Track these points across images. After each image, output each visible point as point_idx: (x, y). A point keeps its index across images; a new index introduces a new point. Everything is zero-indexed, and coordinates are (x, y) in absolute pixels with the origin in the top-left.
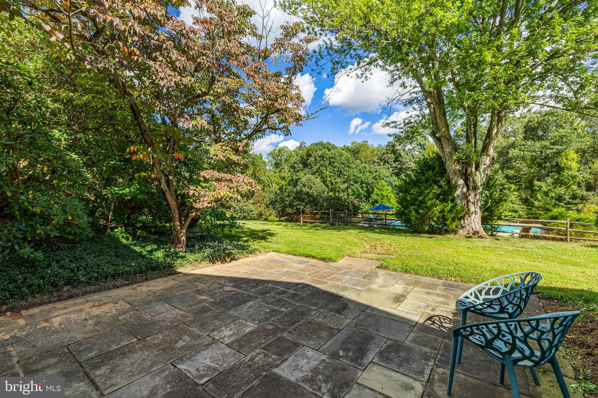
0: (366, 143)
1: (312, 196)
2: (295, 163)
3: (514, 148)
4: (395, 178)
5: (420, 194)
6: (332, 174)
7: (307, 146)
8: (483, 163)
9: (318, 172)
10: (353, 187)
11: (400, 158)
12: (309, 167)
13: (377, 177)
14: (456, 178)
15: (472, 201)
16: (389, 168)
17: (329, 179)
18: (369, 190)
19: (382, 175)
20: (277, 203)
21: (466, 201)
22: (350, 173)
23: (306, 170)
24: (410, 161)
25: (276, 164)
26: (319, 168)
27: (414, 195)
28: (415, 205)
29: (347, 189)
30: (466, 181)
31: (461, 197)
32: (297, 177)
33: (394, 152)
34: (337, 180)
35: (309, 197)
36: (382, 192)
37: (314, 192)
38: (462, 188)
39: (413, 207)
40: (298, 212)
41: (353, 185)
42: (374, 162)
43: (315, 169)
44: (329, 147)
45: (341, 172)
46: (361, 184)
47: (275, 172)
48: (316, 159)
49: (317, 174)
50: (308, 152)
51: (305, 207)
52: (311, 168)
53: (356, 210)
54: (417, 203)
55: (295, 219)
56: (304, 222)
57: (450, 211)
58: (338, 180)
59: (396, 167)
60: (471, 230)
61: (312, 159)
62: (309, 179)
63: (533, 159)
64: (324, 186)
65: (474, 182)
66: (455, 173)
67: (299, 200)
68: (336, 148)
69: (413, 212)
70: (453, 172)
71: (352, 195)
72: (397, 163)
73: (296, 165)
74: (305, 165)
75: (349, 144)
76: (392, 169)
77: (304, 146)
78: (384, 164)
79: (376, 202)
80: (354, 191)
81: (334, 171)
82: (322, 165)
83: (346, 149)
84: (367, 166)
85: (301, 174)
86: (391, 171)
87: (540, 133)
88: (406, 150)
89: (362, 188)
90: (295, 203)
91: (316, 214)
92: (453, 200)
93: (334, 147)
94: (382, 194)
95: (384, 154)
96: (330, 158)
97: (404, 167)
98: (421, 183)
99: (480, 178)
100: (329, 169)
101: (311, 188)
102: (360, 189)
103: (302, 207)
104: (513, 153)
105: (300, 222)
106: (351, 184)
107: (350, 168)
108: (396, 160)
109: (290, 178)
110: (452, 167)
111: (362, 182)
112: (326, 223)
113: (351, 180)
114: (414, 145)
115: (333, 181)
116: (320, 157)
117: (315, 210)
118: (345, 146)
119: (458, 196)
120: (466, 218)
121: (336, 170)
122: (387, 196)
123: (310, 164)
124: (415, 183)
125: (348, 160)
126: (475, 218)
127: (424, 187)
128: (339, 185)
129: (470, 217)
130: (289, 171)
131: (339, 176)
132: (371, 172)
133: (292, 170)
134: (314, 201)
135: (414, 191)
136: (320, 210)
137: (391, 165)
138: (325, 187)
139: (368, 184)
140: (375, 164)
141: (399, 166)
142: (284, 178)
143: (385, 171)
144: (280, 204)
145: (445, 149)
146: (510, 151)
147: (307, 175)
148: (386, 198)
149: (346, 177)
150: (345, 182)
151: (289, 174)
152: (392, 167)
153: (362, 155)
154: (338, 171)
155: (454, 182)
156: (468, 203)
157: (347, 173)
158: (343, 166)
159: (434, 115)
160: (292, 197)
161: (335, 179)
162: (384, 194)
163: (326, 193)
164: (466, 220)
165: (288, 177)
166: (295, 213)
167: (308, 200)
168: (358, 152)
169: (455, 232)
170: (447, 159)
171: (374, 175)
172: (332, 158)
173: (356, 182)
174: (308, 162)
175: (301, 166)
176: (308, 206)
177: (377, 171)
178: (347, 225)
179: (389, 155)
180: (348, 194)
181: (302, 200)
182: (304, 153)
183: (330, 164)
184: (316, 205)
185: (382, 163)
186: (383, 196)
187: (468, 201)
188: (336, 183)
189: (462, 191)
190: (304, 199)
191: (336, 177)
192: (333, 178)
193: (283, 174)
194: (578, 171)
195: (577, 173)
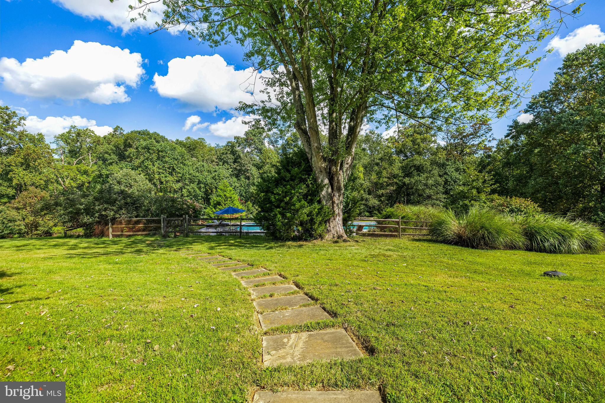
0: (203, 141)
1: (130, 196)
2: (107, 153)
4: (235, 179)
5: (286, 194)
6: (161, 171)
7: (125, 133)
8: (346, 162)
9: (142, 167)
10: (188, 187)
11: (239, 160)
12: (129, 160)
13: (216, 177)
14: (321, 177)
15: (336, 202)
16: (228, 169)
17: (157, 176)
18: (207, 191)
19: (221, 175)
20: (59, 208)
21: (331, 202)
22: (185, 171)
23: (123, 164)
24: (249, 163)
25: (70, 152)
26: (143, 162)
27: (280, 195)
28: (279, 208)
29: (181, 189)
30: (331, 180)
31: (326, 198)
32: (108, 172)
33: (233, 153)
34: (167, 179)
35: (124, 198)
36: (225, 193)
37: (134, 191)
38: (328, 188)
39: (278, 209)
40: (104, 221)
41: (187, 185)
42: (212, 161)
43: (137, 162)
44: (158, 138)
45: (174, 169)
46: (198, 184)
47: (69, 163)
48: (138, 151)
49: (140, 169)
50: (126, 140)
51: (116, 212)
52: (131, 162)
53: (196, 214)
54: (282, 204)
55: (97, 231)
56: (114, 236)
57: (318, 214)
58: (170, 178)
59: (235, 168)
60: (335, 233)
61: (132, 150)
62: (127, 175)
64: (150, 185)
65: (338, 182)
66: (321, 172)
67: (107, 203)
68: (167, 140)
69: (279, 216)
70: (319, 170)
71: (187, 196)
72: (236, 164)
73: (106, 155)
74: (122, 157)
75: (182, 138)
76: (232, 170)
77: (121, 133)
78: (223, 164)
79: (219, 204)
80: (189, 192)
81: (164, 167)
82: (147, 159)
83: (179, 143)
84: (205, 164)
85: (114, 168)
86: (230, 172)
88: (245, 152)
89: (200, 188)
90: (97, 208)
91: (138, 222)
92: (319, 202)
93: (164, 139)
94: (225, 195)
95: (223, 153)
96: (159, 151)
97: (244, 168)
98: (286, 181)
99: (342, 178)
100: (156, 164)
101: (131, 186)
102: (197, 189)
103: (112, 213)
105: (108, 236)
106: (186, 184)
107: (185, 165)
108: (235, 162)
109: (97, 173)
110: (319, 164)
111: (199, 182)
112: (154, 235)
113: (186, 179)
114: (253, 149)
115: (163, 180)
116: (144, 148)
117: (136, 217)
118: (178, 140)
119: (324, 197)
120: (331, 220)
121: (166, 166)
122: (231, 198)
123: (129, 157)
124: (278, 182)
125: (183, 156)
126: (339, 220)
127: (291, 185)
128: (171, 184)
129: (335, 219)
130: (96, 163)
131: (171, 174)
132: (209, 171)
133: (100, 163)
134: (133, 204)
135: (279, 190)
136: (144, 216)
137: (230, 166)
138: (152, 186)
139: (206, 185)
140: (214, 163)
141: (238, 168)
142: (86, 173)
143: (224, 171)
144: (65, 208)
145: (312, 142)
147: (125, 170)
148: (229, 199)
149: (180, 175)
150: (178, 181)
151: (95, 167)
152: (231, 168)
153: (199, 153)
154: (169, 168)
155: (320, 180)
156: (333, 205)
157: (181, 171)
158: (176, 162)
159: (299, 104)
160: (91, 198)
161: (166, 177)
162: (228, 195)
163: (153, 193)
164: (331, 223)
165: (93, 172)
166: (99, 223)
167: (123, 201)
168: (194, 149)
169: (321, 237)
170: (314, 154)
171: (213, 175)
172: (162, 152)
173: (192, 181)
174: (127, 153)
175: (115, 157)
176: (123, 211)
177: (215, 171)
178: (187, 236)
179: (228, 155)
180: (182, 195)
181: (112, 202)
182: (121, 141)
183: (158, 158)
184: (137, 209)
185: (221, 163)
186: (227, 198)
187: (333, 203)
188: (167, 182)
189: (327, 192)
190: (116, 200)
191: (168, 175)
192: (163, 175)
193: (83, 167)
194: (364, 180)
195: (363, 182)
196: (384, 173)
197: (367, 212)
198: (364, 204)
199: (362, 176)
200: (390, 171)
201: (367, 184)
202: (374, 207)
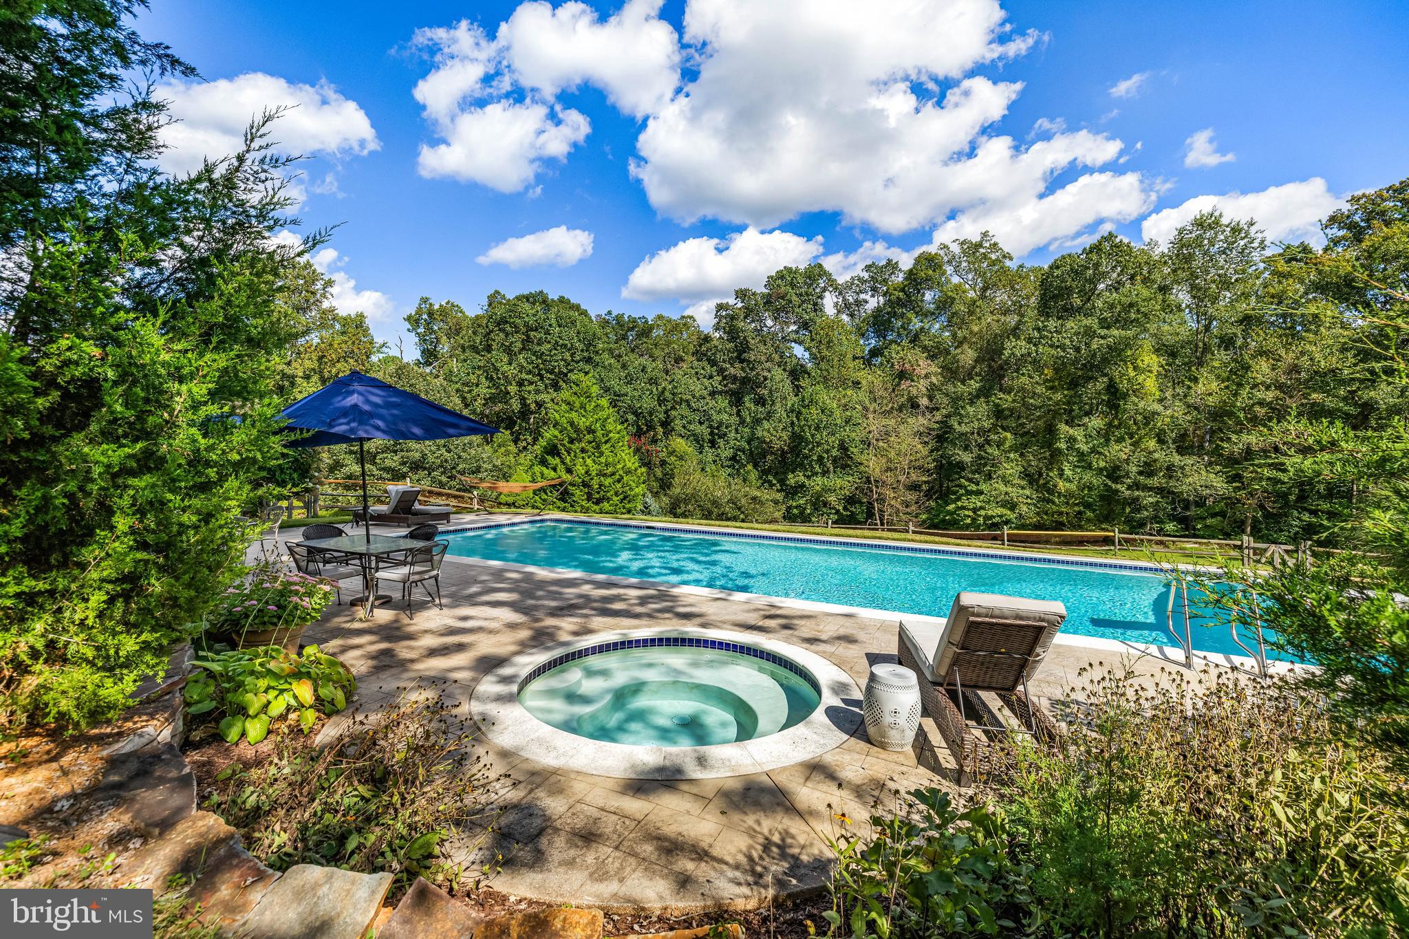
3: (1018, 338)
11: (747, 354)
16: (710, 377)
24: (770, 360)
42: (678, 360)
59: (733, 376)
63: (1059, 367)
72: (737, 365)
76: (720, 379)
78: (700, 365)
86: (715, 384)
87: (1077, 301)
97: (754, 376)
104: (1016, 348)
107: (595, 364)
108: (736, 358)
125: (591, 341)
146: (1007, 344)
172: (536, 330)
194: (1161, 401)
195: (1157, 407)
196: (1262, 369)
197: (1173, 518)
198: (1160, 491)
199: (1151, 384)
200: (1289, 358)
201: (1173, 414)
202: (1201, 502)
